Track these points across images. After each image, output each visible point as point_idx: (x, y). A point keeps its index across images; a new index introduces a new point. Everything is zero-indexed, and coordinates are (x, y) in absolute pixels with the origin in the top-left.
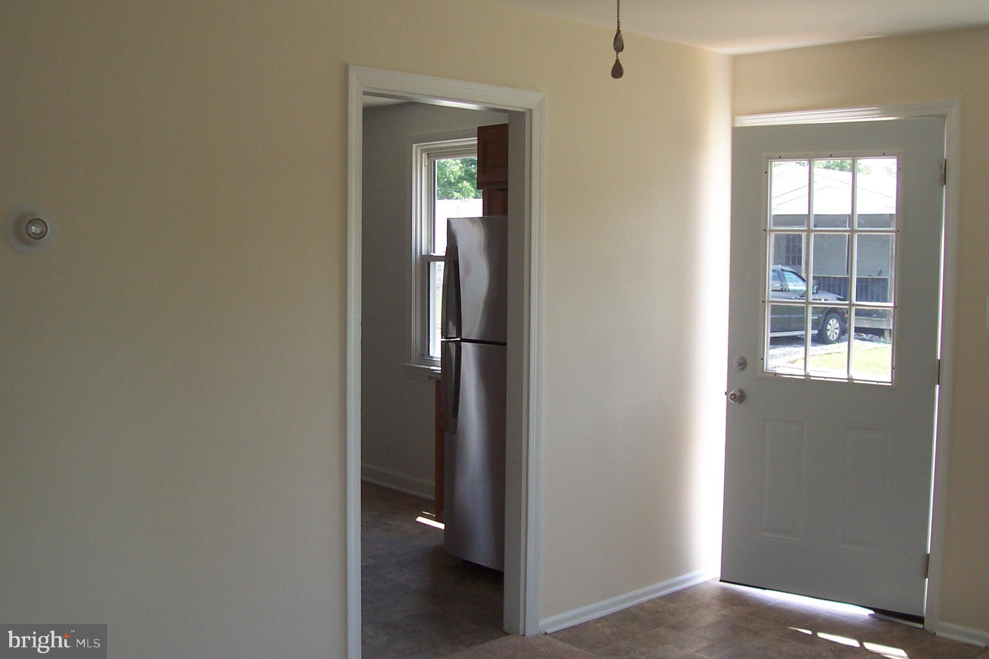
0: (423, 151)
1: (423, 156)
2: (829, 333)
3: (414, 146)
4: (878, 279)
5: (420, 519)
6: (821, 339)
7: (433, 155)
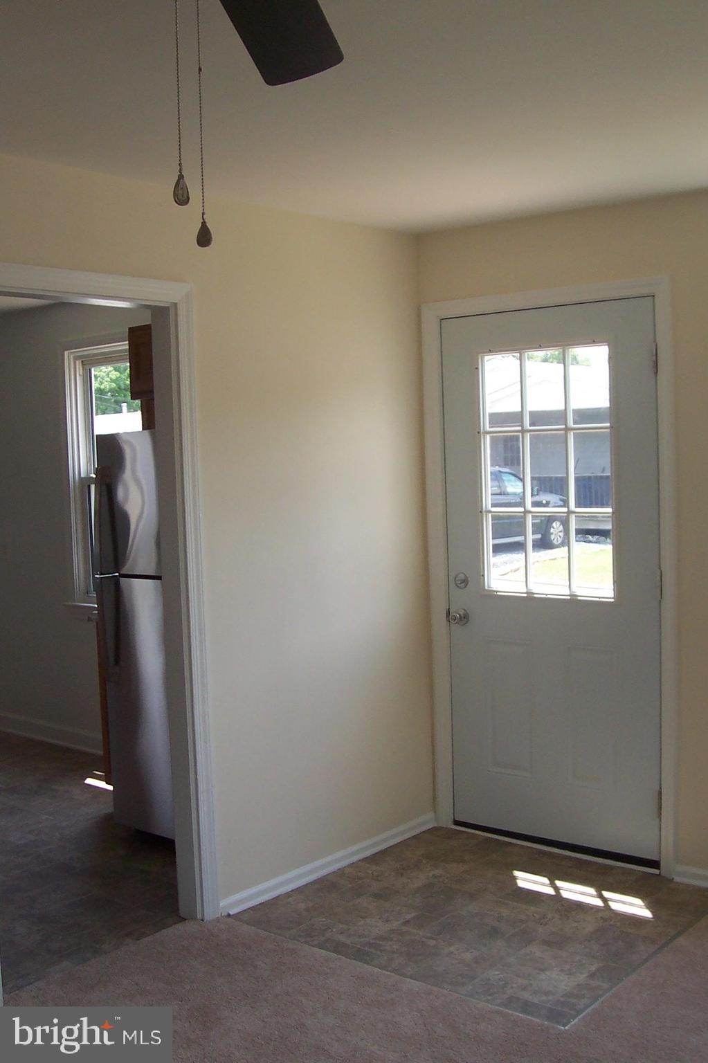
0: (76, 358)
1: (77, 367)
2: (552, 537)
3: (66, 353)
4: (601, 477)
5: (89, 781)
6: (544, 543)
7: (89, 363)
